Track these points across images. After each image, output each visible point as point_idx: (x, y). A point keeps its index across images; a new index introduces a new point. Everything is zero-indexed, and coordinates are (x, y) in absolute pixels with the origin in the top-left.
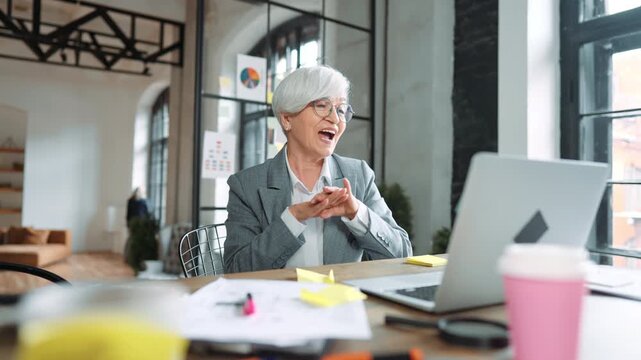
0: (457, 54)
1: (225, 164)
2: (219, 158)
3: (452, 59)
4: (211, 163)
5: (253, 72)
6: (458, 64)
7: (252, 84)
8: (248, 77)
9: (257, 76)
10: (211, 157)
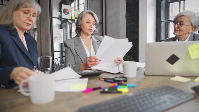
0: (127, 3)
1: (60, 38)
2: (58, 36)
3: (126, 5)
4: (56, 38)
5: (67, 10)
6: (127, 6)
7: (67, 13)
8: (66, 11)
9: (68, 11)
10: (56, 36)
